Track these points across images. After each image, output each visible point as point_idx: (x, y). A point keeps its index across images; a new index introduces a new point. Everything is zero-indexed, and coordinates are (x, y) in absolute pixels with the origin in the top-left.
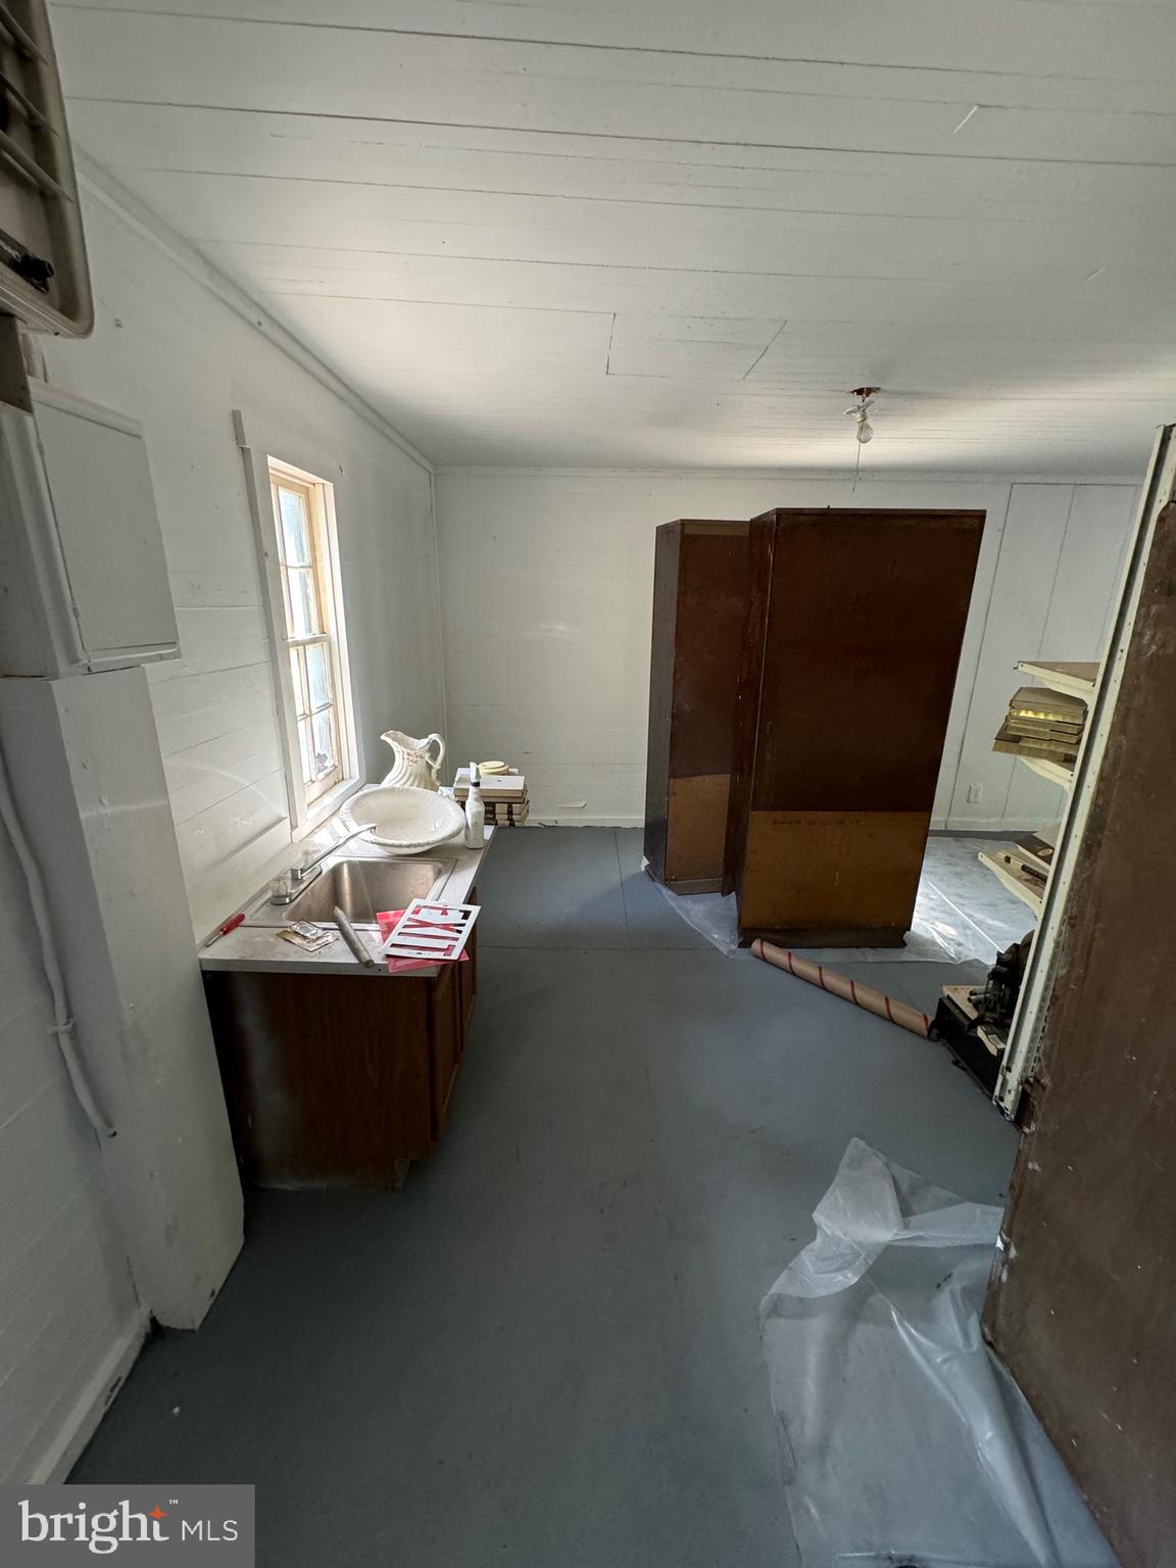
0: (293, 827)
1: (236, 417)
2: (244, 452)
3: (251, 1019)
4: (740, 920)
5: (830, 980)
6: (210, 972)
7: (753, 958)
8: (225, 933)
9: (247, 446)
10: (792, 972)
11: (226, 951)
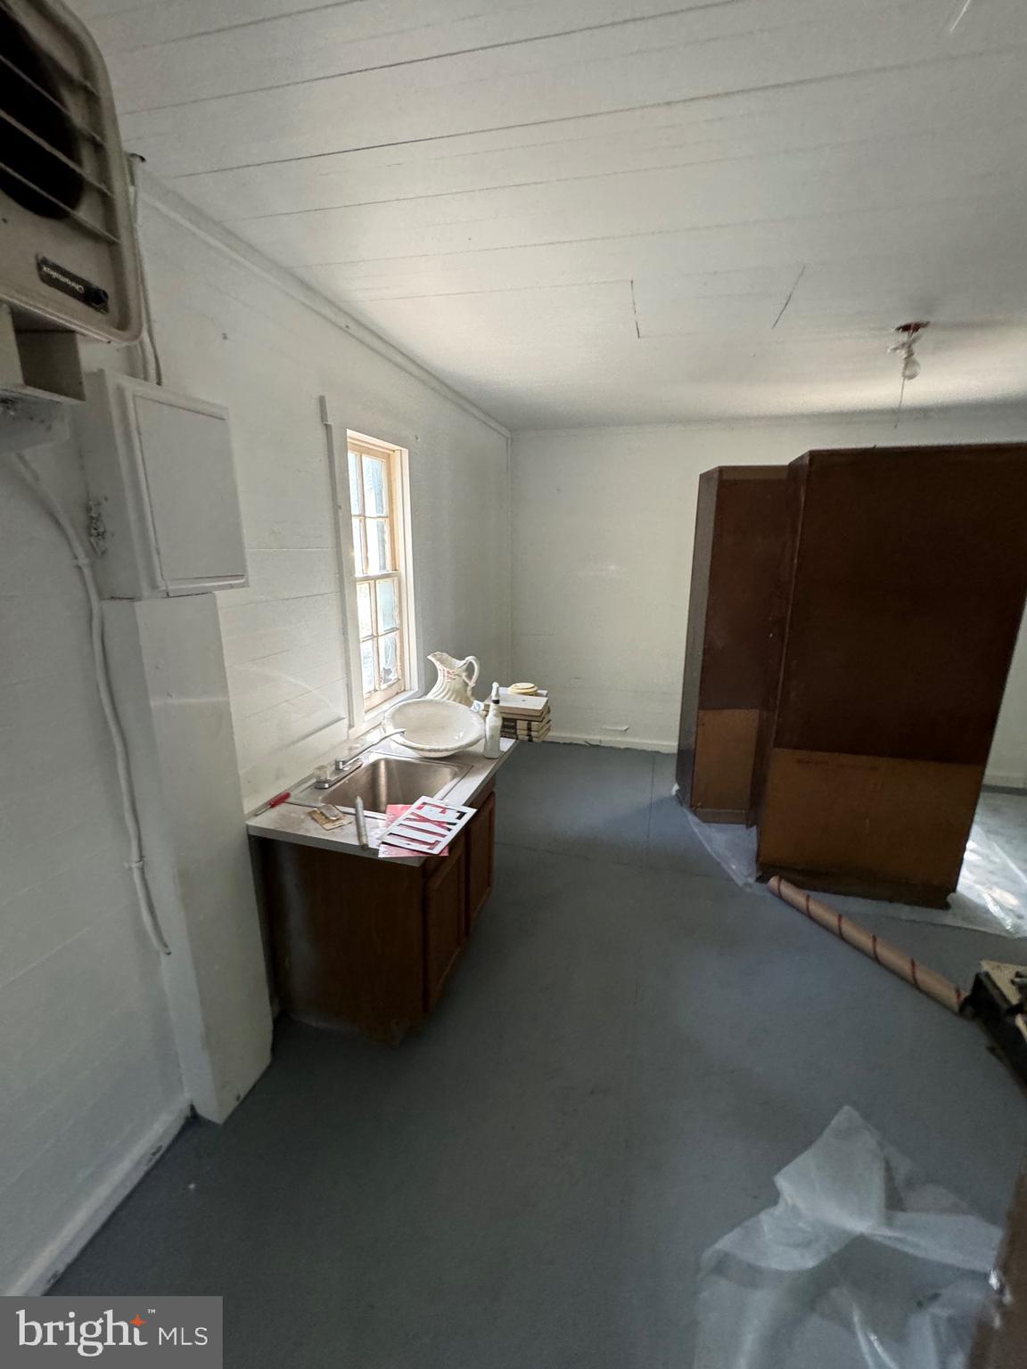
0: (351, 726)
1: (322, 400)
2: (328, 427)
3: (290, 879)
4: (758, 855)
5: (849, 929)
6: (254, 836)
7: (769, 895)
8: (273, 806)
9: (329, 423)
10: (808, 915)
11: (267, 821)
